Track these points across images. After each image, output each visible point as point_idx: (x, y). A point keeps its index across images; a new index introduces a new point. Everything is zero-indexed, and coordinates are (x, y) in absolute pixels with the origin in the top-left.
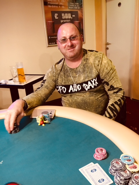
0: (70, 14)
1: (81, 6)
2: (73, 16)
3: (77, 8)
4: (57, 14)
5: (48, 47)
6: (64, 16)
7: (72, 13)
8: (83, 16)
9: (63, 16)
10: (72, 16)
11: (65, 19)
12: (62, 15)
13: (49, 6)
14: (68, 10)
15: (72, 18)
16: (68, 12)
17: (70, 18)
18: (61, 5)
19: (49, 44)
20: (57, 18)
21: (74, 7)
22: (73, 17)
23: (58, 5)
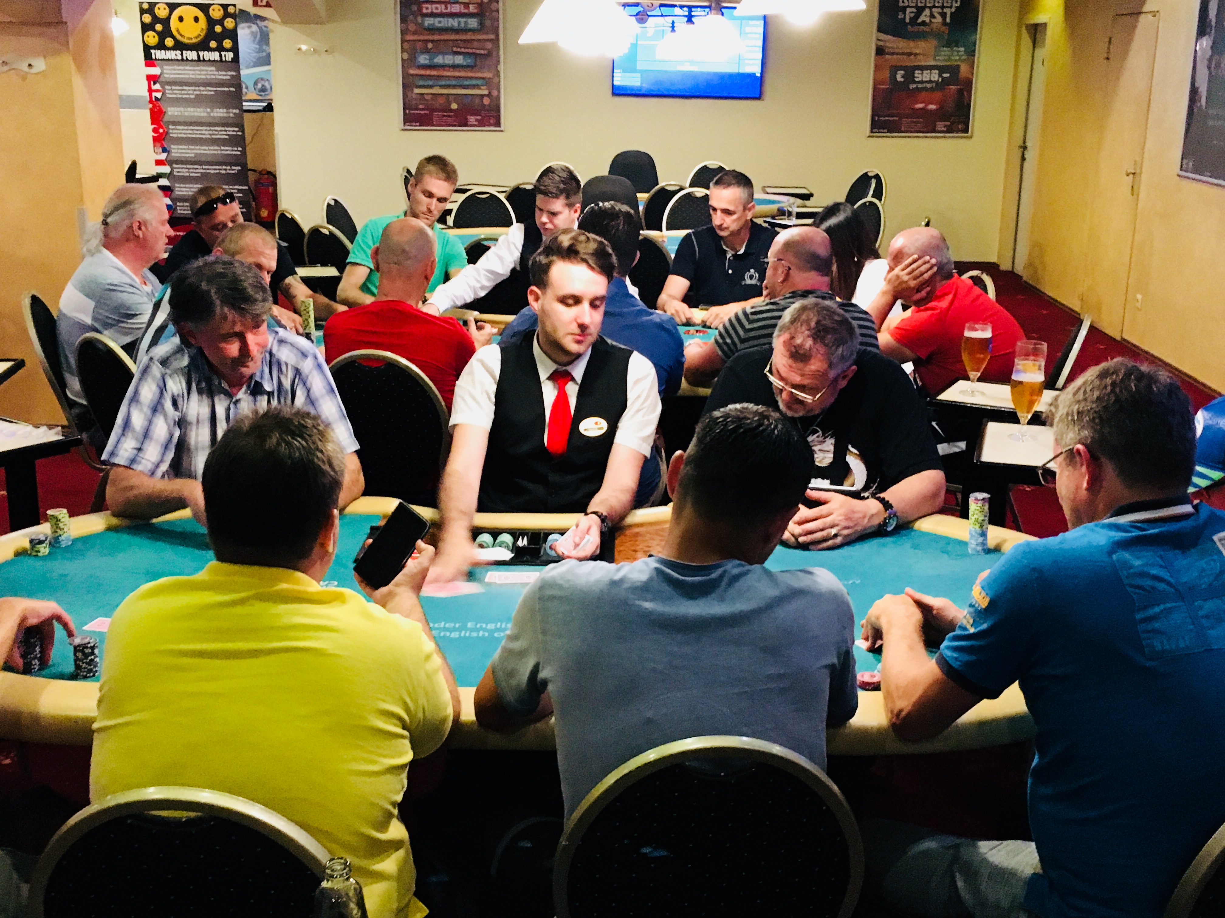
0: (937, 72)
1: (971, 53)
2: (945, 75)
3: (957, 58)
4: (902, 72)
5: (869, 137)
6: (920, 76)
7: (941, 69)
8: (973, 74)
9: (916, 75)
10: (940, 75)
11: (922, 82)
12: (914, 73)
13: (888, 57)
14: (932, 63)
15: (940, 80)
16: (931, 68)
17: (936, 79)
18: (916, 54)
19: (872, 132)
20: (902, 80)
21: (949, 56)
22: (943, 79)
23: (910, 54)
